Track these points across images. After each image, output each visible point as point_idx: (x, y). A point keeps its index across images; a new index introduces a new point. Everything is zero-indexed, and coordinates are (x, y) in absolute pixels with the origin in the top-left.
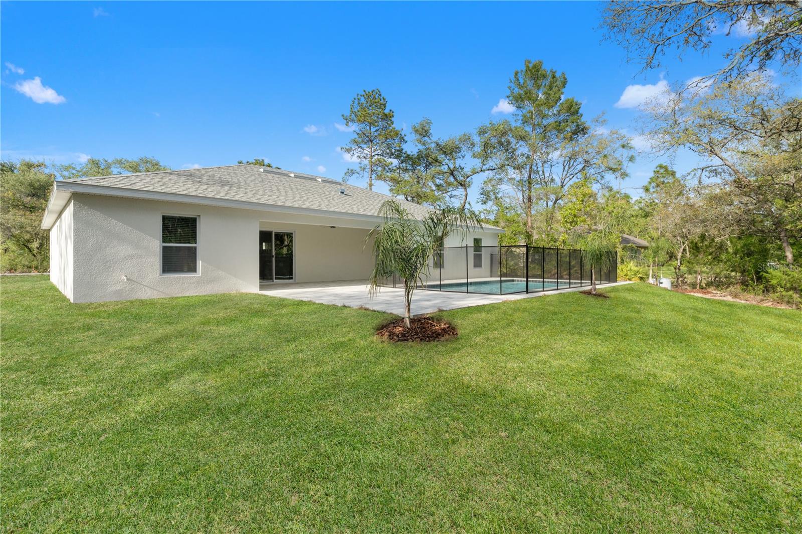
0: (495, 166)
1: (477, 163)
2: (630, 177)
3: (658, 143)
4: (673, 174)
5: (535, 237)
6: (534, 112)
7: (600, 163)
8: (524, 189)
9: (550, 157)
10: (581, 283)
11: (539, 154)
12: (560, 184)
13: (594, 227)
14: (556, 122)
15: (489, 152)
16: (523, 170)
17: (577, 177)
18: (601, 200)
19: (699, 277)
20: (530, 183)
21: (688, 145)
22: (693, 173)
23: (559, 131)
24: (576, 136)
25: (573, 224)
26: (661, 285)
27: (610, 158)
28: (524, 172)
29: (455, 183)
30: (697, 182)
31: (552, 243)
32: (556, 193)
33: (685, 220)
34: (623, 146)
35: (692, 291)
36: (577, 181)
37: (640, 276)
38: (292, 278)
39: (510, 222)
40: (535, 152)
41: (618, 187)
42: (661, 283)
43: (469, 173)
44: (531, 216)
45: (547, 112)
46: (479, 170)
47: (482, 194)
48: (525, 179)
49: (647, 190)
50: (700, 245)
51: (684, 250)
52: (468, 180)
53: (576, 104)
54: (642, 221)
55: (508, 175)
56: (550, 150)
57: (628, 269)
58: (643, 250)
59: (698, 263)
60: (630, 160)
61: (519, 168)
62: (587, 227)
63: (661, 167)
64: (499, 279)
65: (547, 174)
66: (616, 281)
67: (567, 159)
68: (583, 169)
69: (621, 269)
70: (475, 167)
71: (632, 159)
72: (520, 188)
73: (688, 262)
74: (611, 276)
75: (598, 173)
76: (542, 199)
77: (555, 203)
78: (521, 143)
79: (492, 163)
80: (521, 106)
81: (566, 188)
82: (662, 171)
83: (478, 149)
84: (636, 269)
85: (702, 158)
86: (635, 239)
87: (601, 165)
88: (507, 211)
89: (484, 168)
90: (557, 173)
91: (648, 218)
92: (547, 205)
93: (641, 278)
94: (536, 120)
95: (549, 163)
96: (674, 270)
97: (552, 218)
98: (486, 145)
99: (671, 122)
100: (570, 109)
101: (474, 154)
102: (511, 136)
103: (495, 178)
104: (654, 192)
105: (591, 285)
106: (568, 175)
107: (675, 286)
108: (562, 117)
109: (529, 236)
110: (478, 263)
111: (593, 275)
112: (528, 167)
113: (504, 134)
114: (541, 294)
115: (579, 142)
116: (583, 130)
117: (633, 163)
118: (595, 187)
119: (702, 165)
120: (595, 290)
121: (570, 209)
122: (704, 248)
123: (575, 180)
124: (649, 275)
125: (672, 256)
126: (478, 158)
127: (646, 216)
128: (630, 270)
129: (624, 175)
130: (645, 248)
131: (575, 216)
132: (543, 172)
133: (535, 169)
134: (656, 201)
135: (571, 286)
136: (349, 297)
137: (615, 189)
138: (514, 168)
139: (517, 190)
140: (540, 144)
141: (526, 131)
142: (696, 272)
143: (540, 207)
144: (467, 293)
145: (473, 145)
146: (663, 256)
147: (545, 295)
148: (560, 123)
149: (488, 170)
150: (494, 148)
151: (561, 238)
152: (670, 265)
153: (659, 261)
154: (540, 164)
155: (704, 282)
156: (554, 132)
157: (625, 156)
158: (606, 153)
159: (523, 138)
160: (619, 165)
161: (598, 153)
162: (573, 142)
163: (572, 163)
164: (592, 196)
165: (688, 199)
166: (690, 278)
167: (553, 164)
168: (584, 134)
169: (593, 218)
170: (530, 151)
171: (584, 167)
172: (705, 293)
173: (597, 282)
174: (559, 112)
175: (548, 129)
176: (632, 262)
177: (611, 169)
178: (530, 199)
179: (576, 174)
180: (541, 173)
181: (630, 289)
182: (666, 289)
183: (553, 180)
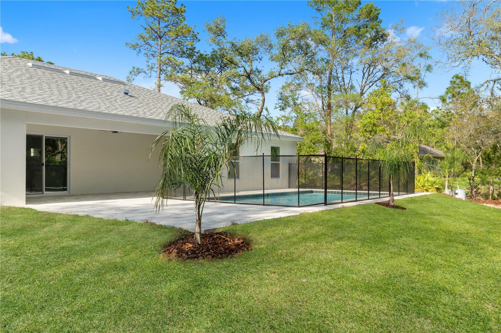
0: (293, 70)
1: (275, 66)
2: (427, 87)
3: (454, 54)
4: (468, 84)
5: (335, 146)
6: (334, 16)
7: (398, 71)
8: (324, 96)
9: (350, 63)
10: (380, 194)
11: (339, 60)
12: (359, 91)
13: (392, 137)
14: (355, 27)
15: (288, 55)
16: (322, 75)
17: (376, 85)
18: (400, 109)
19: (491, 188)
20: (329, 89)
21: (481, 57)
22: (486, 85)
23: (360, 36)
24: (376, 43)
25: (372, 134)
26: (456, 196)
27: (409, 66)
28: (323, 77)
29: (252, 87)
30: (489, 94)
31: (352, 153)
32: (355, 101)
33: (479, 132)
34: (421, 55)
35: (484, 202)
36: (376, 88)
37: (437, 186)
38: (66, 190)
39: (309, 130)
40: (334, 57)
41: (416, 96)
42: (456, 194)
43: (266, 77)
44: (330, 124)
45: (346, 17)
46: (277, 74)
47: (280, 99)
48: (325, 85)
49: (444, 100)
50: (492, 156)
51: (478, 160)
52: (266, 84)
53: (376, 10)
54: (439, 131)
55: (307, 80)
56: (350, 55)
57: (426, 179)
58: (439, 161)
59: (490, 174)
60: (427, 70)
61: (317, 73)
62: (386, 136)
63: (457, 77)
64: (296, 190)
65: (347, 81)
66: (413, 192)
67: (367, 66)
68: (383, 76)
69: (419, 180)
70: (273, 70)
71: (429, 68)
72: (320, 95)
73: (482, 173)
74: (409, 187)
75: (397, 82)
76: (341, 106)
77: (355, 111)
78: (320, 47)
79: (291, 66)
80: (321, 8)
81: (365, 95)
82: (458, 81)
83: (276, 51)
84: (432, 179)
85: (494, 70)
86: (432, 149)
87: (400, 73)
88: (306, 118)
89: (283, 71)
90: (357, 79)
91: (445, 129)
92: (347, 113)
93: (438, 189)
94: (336, 24)
95: (349, 69)
96: (468, 181)
97: (351, 126)
98: (284, 48)
99: (466, 33)
100: (369, 14)
101: (272, 57)
102: (310, 39)
103: (294, 82)
104: (450, 102)
105: (390, 196)
106: (368, 82)
107: (470, 196)
108: (362, 22)
109: (328, 145)
110: (275, 174)
111: (392, 186)
112: (328, 72)
113: (303, 36)
114: (340, 206)
115: (379, 49)
116: (382, 37)
117: (430, 72)
118: (394, 96)
119: (495, 77)
120: (393, 202)
121: (369, 117)
122: (496, 159)
123: (374, 87)
124: (445, 186)
125: (466, 166)
126: (276, 61)
127: (442, 127)
128: (428, 181)
129: (422, 84)
130: (442, 158)
131: (374, 125)
132: (343, 78)
133: (335, 74)
134: (453, 111)
135: (370, 198)
136: (134, 211)
137: (413, 97)
138: (314, 73)
139: (316, 96)
140: (340, 49)
141: (325, 35)
142: (488, 183)
143: (340, 114)
144: (264, 205)
145: (271, 46)
146: (458, 167)
147: (343, 207)
148: (359, 28)
149: (287, 74)
150: (293, 51)
151: (361, 148)
152: (464, 176)
153: (454, 172)
154: (340, 70)
155: (496, 193)
156: (354, 37)
157: (422, 66)
158: (404, 61)
159: (322, 42)
160: (417, 74)
161: (397, 61)
162: (373, 49)
163: (371, 70)
164: (392, 104)
165: (482, 110)
166: (483, 189)
167: (352, 71)
168: (384, 41)
169: (393, 127)
170: (329, 56)
171: (383, 75)
172: (496, 204)
173: (395, 193)
174: (359, 17)
175: (348, 34)
176: (429, 173)
177: (409, 78)
178: (329, 106)
179: (376, 81)
180: (340, 79)
181: (427, 199)
182: (460, 200)
183: (352, 87)
